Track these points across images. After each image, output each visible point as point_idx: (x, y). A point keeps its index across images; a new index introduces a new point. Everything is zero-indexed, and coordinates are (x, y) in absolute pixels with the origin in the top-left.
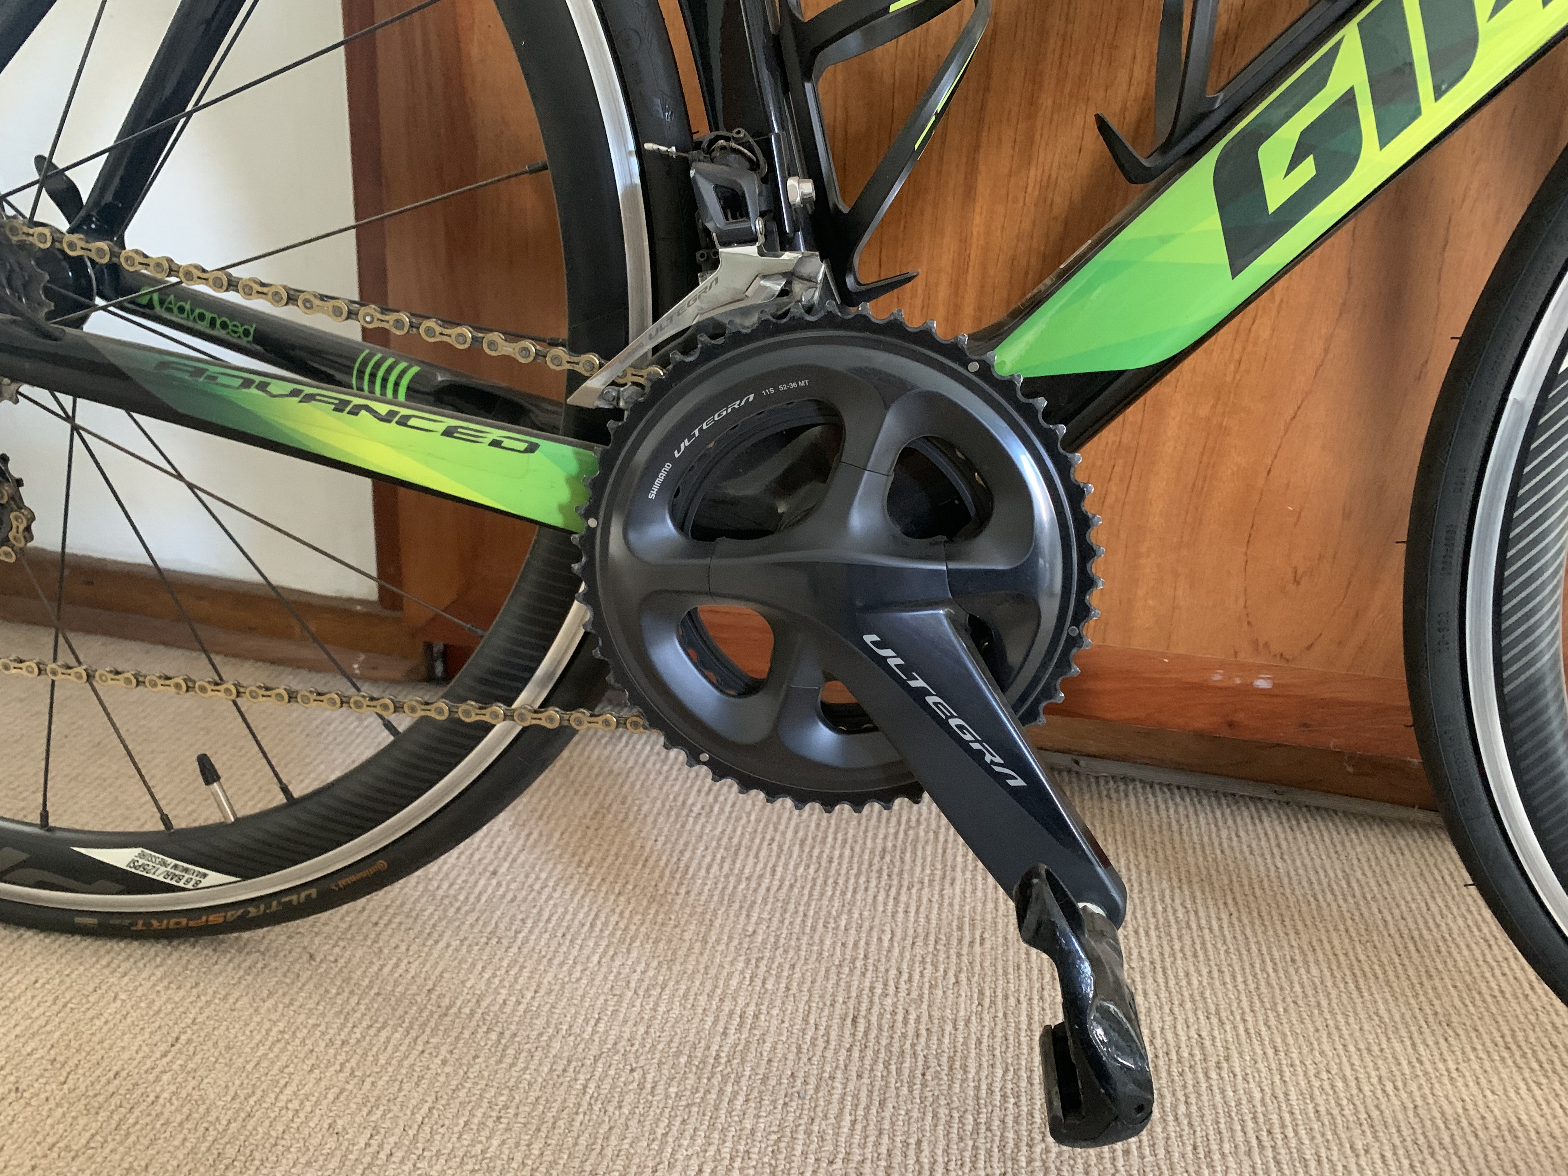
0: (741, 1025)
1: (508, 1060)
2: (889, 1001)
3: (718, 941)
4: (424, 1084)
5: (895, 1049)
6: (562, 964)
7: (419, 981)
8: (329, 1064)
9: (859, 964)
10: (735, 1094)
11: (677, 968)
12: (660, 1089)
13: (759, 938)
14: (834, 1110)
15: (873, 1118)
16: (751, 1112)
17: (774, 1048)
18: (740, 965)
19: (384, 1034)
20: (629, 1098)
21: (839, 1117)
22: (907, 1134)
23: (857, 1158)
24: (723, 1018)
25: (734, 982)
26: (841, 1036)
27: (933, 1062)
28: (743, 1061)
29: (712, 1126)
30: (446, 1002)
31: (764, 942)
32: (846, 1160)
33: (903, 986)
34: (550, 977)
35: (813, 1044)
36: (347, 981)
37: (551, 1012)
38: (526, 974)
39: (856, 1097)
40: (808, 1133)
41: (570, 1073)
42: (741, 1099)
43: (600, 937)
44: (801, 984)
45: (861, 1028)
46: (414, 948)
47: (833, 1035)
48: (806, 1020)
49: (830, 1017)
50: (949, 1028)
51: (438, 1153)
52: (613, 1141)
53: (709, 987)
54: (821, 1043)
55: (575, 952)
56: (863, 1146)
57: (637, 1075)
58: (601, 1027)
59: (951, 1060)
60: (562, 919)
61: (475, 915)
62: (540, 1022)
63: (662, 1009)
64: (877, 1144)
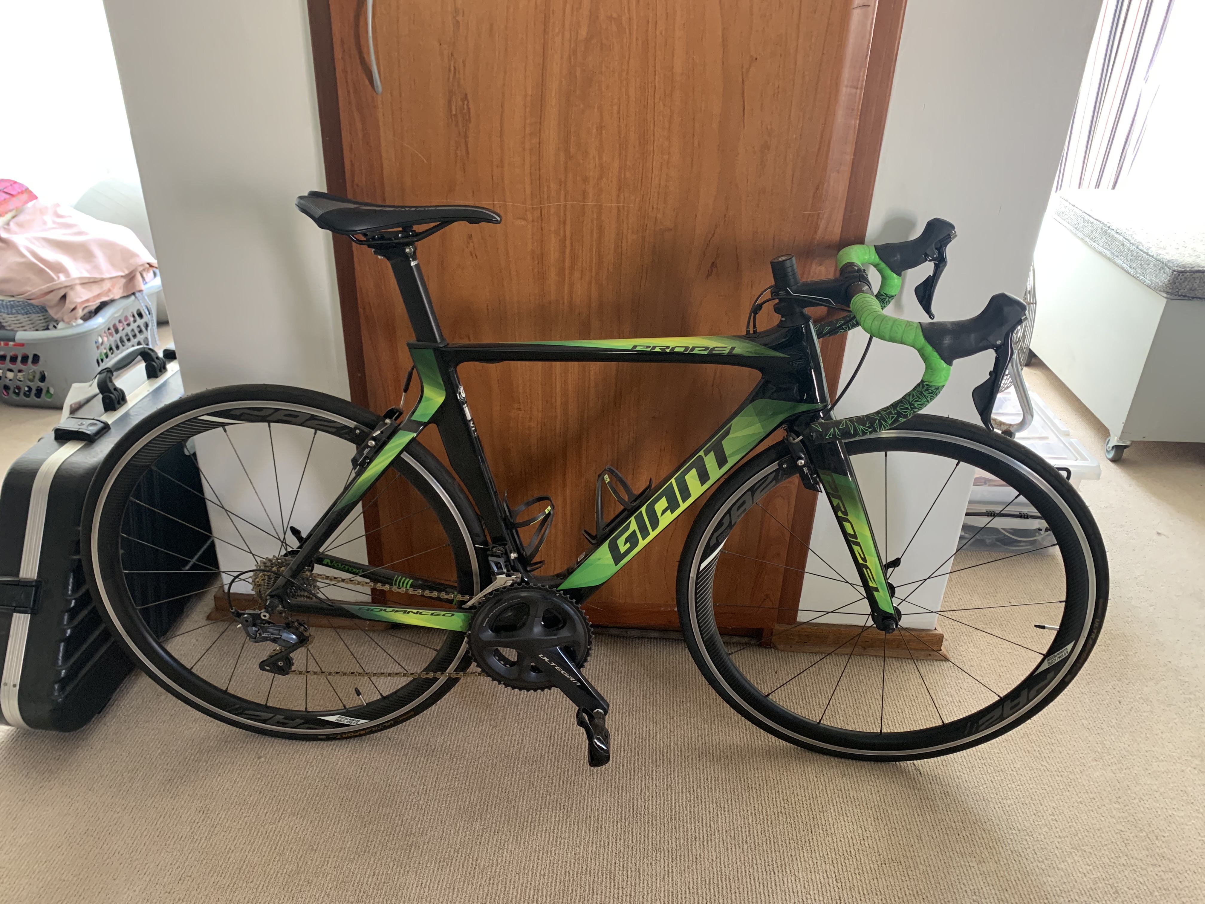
0: (518, 743)
1: (454, 762)
2: (560, 731)
3: (509, 718)
4: (433, 771)
5: (562, 744)
6: (464, 731)
7: (424, 742)
8: (406, 769)
9: (552, 720)
10: (518, 763)
11: (498, 728)
12: (498, 764)
13: (521, 716)
14: (545, 764)
15: (556, 765)
16: (523, 767)
17: (528, 749)
18: (516, 725)
19: (418, 759)
20: (490, 768)
21: (547, 766)
22: (565, 768)
23: (552, 776)
24: (513, 741)
25: (515, 731)
26: (547, 743)
27: (573, 747)
28: (520, 754)
29: (513, 772)
30: (433, 748)
31: (523, 717)
32: (549, 777)
33: (565, 725)
34: (461, 736)
35: (539, 746)
36: (403, 745)
37: (463, 747)
38: (454, 736)
39: (551, 760)
40: (539, 771)
41: (472, 763)
42: (520, 764)
43: (473, 721)
44: (535, 728)
45: (552, 740)
46: (419, 732)
47: (545, 743)
48: (536, 739)
49: (544, 737)
50: (577, 737)
51: (442, 789)
52: (487, 779)
53: (508, 733)
54: (541, 745)
55: (467, 727)
56: (553, 773)
57: (491, 761)
58: (479, 749)
59: (578, 746)
60: (460, 717)
61: (434, 719)
62: (461, 750)
63: (495, 741)
64: (557, 772)
